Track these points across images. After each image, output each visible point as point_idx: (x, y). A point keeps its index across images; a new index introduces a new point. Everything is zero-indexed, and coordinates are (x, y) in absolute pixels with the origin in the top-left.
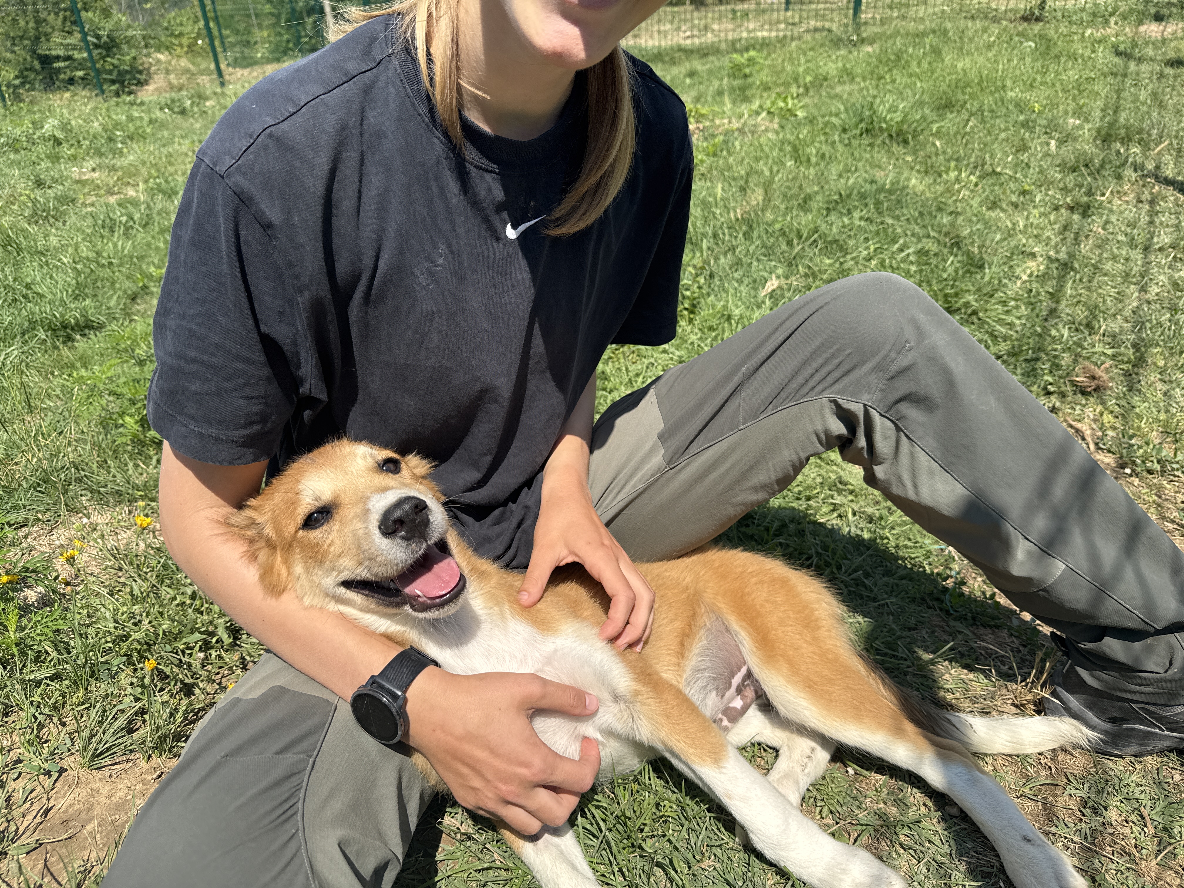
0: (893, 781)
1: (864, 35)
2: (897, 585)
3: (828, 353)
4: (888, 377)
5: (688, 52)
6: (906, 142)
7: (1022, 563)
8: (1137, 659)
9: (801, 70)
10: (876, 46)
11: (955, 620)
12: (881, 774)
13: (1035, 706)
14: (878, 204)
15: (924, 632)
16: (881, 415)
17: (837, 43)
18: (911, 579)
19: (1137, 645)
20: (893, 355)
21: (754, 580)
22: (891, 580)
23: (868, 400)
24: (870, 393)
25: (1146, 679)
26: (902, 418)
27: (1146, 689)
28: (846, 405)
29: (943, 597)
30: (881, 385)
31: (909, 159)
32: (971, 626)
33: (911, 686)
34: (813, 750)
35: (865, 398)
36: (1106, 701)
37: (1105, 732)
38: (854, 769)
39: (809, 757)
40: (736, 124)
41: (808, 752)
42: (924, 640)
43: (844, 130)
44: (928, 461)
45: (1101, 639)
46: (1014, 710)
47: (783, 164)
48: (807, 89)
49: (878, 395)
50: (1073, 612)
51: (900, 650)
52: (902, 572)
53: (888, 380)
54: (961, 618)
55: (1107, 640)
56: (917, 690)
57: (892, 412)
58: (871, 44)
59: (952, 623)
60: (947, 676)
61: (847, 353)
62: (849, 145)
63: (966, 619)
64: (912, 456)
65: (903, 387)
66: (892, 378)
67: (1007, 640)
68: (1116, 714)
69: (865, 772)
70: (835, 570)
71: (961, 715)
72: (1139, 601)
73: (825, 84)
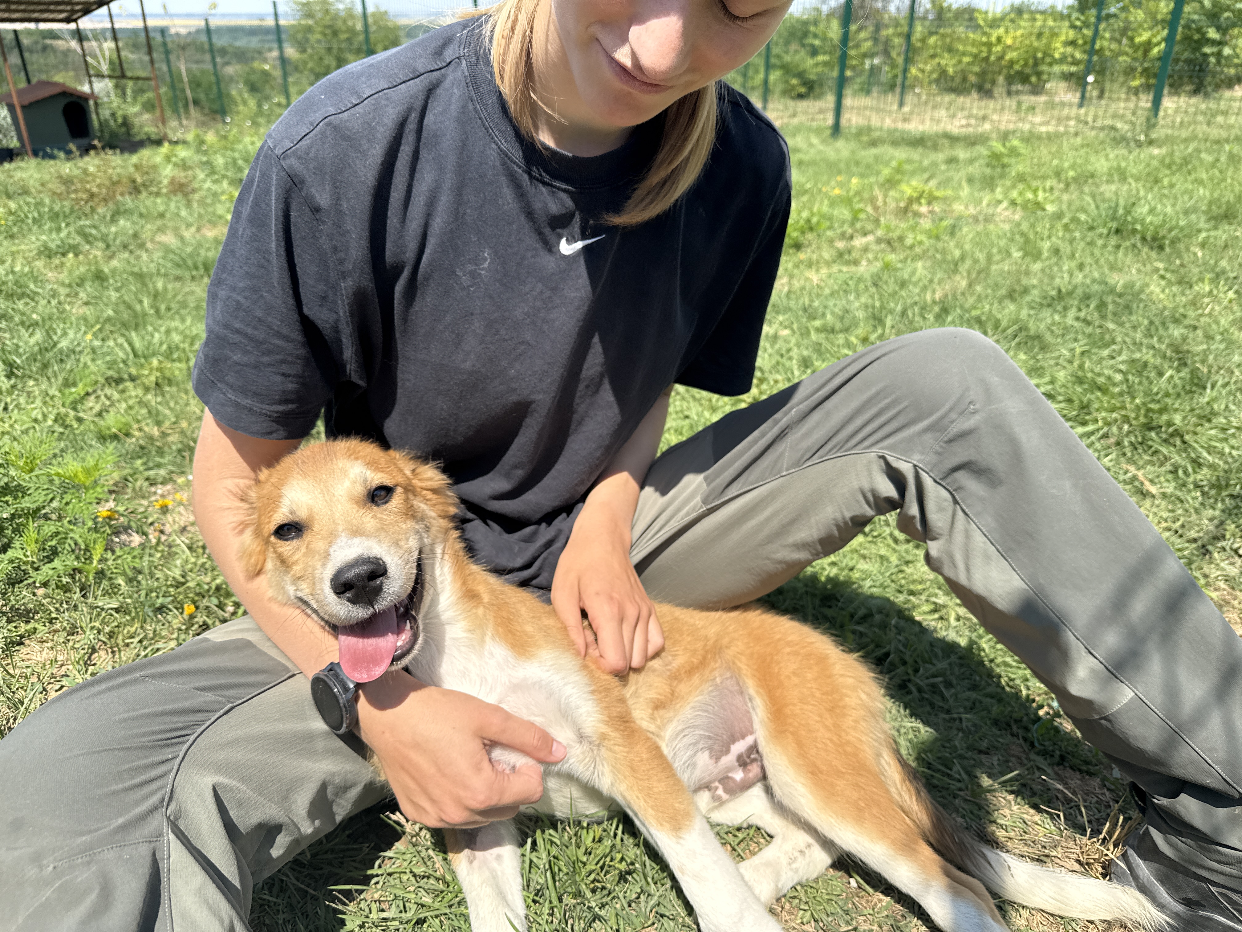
0: (899, 907)
1: (1154, 136)
2: (981, 702)
3: (881, 405)
4: (946, 439)
5: (953, 139)
6: (1161, 248)
7: (1082, 681)
8: (1217, 829)
9: (1066, 165)
10: (1164, 151)
11: (1038, 754)
12: (887, 895)
13: (1103, 868)
14: (1102, 305)
15: (996, 758)
16: (935, 481)
17: (1119, 140)
18: (1000, 700)
19: (1222, 812)
20: (953, 415)
21: (788, 650)
22: (974, 695)
23: (918, 461)
24: (922, 453)
25: (1226, 855)
26: (959, 489)
27: (1227, 869)
28: (895, 464)
29: (1031, 726)
30: (937, 448)
31: (1161, 265)
32: (1058, 764)
33: (957, 811)
34: (809, 846)
35: (916, 458)
36: (1180, 876)
37: (1176, 916)
38: (857, 882)
39: (801, 852)
40: (972, 210)
41: (802, 846)
42: (992, 767)
43: (1091, 228)
44: (984, 543)
45: (1175, 795)
46: (1077, 867)
47: (1009, 254)
48: (1068, 185)
49: (932, 458)
50: (1140, 753)
51: (955, 769)
52: (990, 690)
53: (946, 442)
54: (1045, 753)
55: (1184, 797)
56: (963, 817)
57: (949, 480)
58: (1160, 147)
59: (1033, 756)
60: (1006, 812)
61: (902, 406)
62: (1091, 243)
63: (1052, 756)
64: (968, 535)
65: (961, 454)
66: (950, 441)
67: (1098, 791)
68: (1191, 896)
69: (867, 887)
70: (910, 671)
71: (1004, 855)
72: (1221, 754)
73: (1090, 181)
